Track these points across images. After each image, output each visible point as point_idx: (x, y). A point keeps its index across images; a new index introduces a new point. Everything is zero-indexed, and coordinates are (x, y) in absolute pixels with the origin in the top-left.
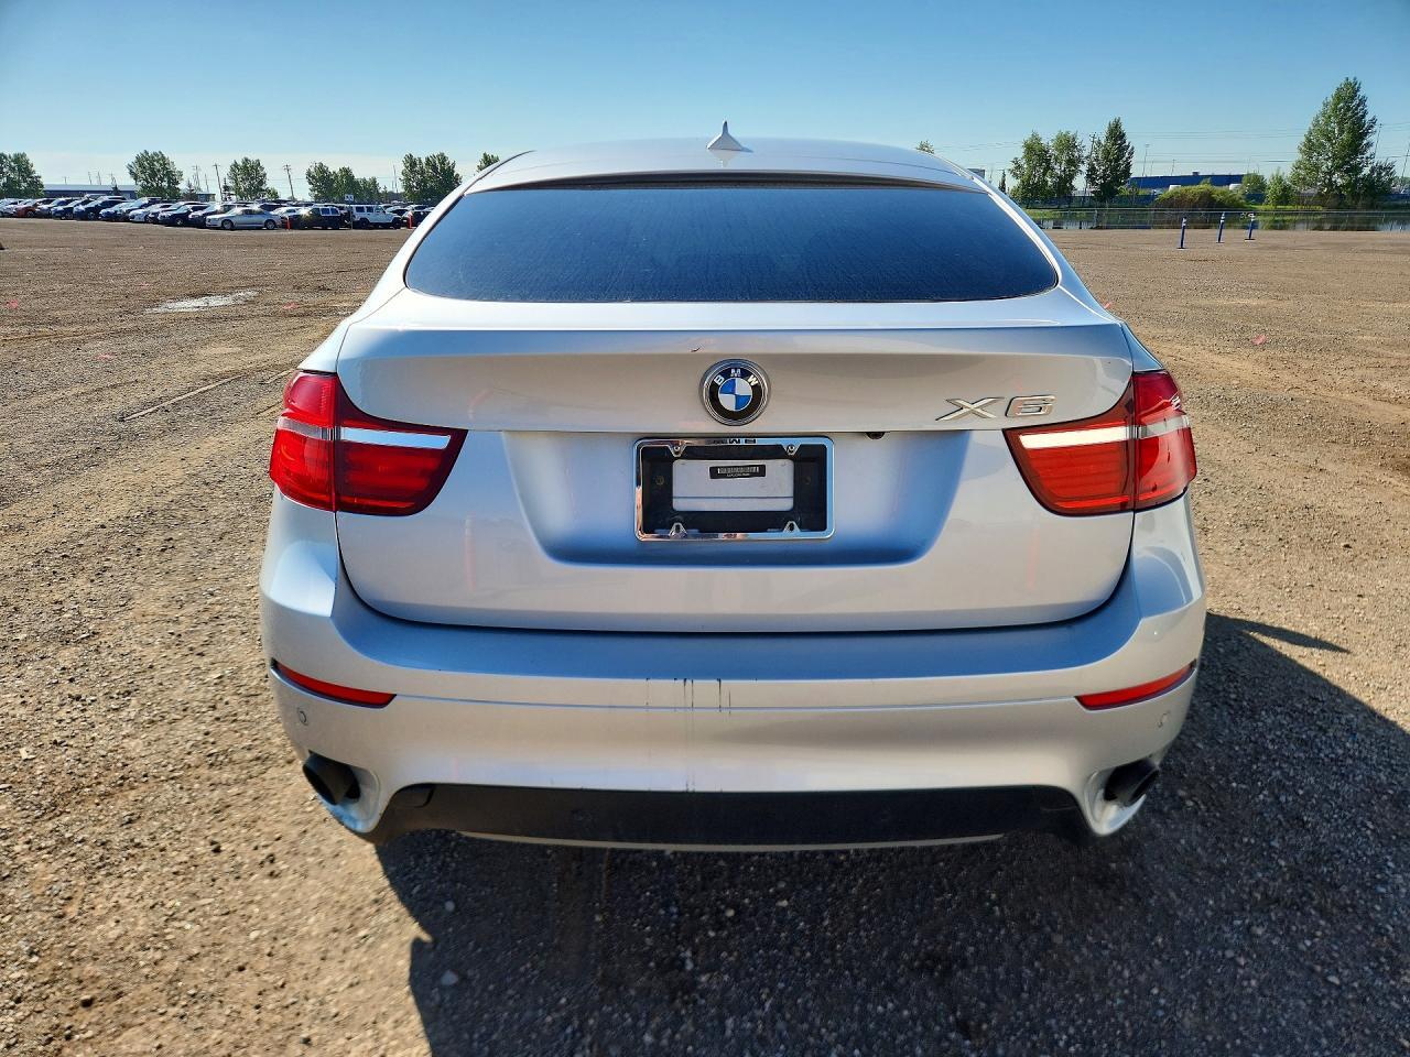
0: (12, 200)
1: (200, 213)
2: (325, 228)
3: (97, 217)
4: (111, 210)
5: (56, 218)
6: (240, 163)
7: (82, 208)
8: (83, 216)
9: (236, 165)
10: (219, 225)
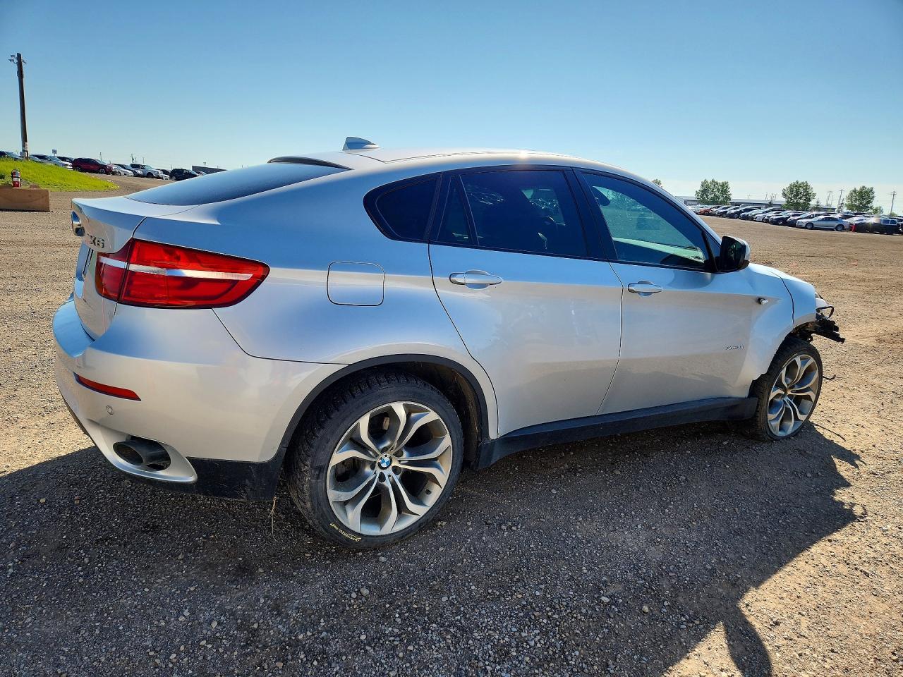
0: (702, 206)
1: (796, 218)
2: (881, 233)
3: (738, 217)
4: (746, 214)
5: (717, 216)
6: (858, 189)
7: (733, 211)
8: (731, 216)
9: (855, 191)
10: (804, 225)
